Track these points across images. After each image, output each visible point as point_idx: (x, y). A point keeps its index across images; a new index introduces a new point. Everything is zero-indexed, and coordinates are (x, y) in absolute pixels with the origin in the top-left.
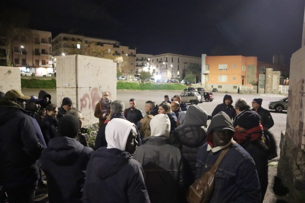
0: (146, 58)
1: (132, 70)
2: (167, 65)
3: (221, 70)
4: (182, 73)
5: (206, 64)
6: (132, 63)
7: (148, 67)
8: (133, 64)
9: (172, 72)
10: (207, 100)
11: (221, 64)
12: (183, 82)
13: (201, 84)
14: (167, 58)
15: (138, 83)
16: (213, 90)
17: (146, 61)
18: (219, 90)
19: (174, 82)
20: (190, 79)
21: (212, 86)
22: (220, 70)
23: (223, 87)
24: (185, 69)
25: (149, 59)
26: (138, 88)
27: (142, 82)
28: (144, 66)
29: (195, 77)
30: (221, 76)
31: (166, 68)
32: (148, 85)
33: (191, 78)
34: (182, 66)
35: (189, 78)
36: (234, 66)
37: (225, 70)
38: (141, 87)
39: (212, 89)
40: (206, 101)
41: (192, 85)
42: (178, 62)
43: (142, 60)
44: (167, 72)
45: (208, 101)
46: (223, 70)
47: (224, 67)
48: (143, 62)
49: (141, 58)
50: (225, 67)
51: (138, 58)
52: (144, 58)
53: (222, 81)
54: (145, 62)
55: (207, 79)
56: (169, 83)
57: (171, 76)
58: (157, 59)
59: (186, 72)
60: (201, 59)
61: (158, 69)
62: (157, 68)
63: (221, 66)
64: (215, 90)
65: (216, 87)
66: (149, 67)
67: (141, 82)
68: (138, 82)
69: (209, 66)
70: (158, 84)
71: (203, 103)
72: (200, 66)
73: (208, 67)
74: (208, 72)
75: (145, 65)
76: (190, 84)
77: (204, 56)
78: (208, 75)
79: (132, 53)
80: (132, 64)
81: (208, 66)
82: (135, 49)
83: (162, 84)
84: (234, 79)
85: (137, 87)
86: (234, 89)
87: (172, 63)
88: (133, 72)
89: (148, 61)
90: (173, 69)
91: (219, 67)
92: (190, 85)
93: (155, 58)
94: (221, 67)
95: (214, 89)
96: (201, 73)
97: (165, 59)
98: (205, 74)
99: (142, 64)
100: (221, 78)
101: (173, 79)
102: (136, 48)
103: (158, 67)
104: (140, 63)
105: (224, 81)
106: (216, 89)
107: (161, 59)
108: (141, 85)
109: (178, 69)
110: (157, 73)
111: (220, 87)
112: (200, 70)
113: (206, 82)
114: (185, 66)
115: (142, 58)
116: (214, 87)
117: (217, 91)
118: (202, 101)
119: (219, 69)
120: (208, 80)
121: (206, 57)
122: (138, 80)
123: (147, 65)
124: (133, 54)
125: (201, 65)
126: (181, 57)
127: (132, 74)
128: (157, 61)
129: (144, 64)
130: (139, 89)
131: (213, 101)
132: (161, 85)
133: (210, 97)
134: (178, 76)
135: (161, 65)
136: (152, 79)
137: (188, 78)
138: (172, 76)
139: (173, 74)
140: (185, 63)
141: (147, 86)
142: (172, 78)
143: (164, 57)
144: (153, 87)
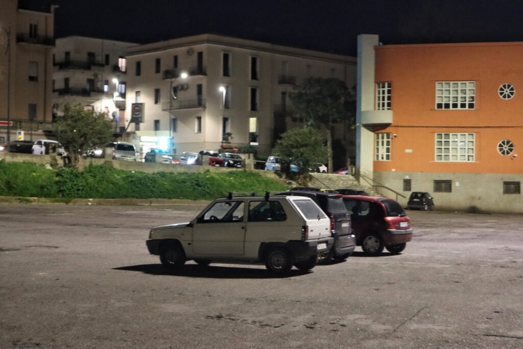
0: (107, 57)
1: (33, 109)
2: (200, 87)
3: (447, 106)
4: (269, 122)
5: (379, 82)
6: (33, 75)
7: (117, 97)
8: (41, 79)
9: (225, 120)
10: (371, 243)
11: (448, 80)
12: (271, 163)
13: (357, 175)
14: (200, 55)
15: (48, 167)
16: (411, 201)
17: (108, 68)
18: (439, 199)
19: (229, 165)
20: (302, 150)
21: (407, 184)
22: (440, 106)
23: (456, 185)
24: (284, 105)
25: (122, 63)
26: (42, 191)
27: (68, 160)
28: (101, 92)
29: (329, 144)
30: (447, 135)
31: (196, 102)
32: (95, 177)
33: (306, 145)
34: (271, 95)
35: (299, 145)
36: (507, 91)
37: (463, 106)
38: (57, 183)
39: (408, 194)
40: (366, 254)
41: (311, 178)
42: (254, 76)
43: (91, 63)
44: (199, 119)
45: (378, 253)
46: (455, 106)
47: (460, 95)
48: (96, 75)
49: (84, 57)
50: (464, 92)
51: (73, 56)
52: (100, 58)
53: (451, 160)
54: (103, 74)
55: (383, 151)
56: (202, 169)
57: (220, 138)
58: (158, 62)
59: (288, 120)
60: (355, 64)
61: (158, 107)
62: (156, 102)
63: (444, 92)
64: (420, 202)
65: (422, 185)
66: (120, 99)
67: (60, 162)
68: (48, 158)
69: (389, 92)
70: (150, 171)
71: (350, 260)
72: (350, 90)
73: (386, 95)
74: (386, 116)
75: (106, 88)
76: (303, 171)
77: (368, 44)
78: (388, 130)
79: (34, 29)
80: (32, 79)
81: (386, 89)
82: (48, 11)
83: (167, 170)
84: (506, 148)
85: (40, 182)
86: (507, 196)
87: (227, 79)
88: (40, 117)
89: (116, 69)
90: (226, 106)
91: (438, 94)
92: (305, 178)
93: (148, 57)
94: (445, 94)
95: (414, 195)
96: (355, 122)
97: (195, 57)
98: (376, 128)
99: (91, 82)
100: (447, 142)
101: (230, 149)
102: (53, 7)
103: (162, 100)
104: (79, 78)
105: (459, 160)
106: (424, 195)
107: (176, 58)
108: (58, 175)
109: (254, 107)
110: (157, 122)
111: (443, 186)
112: (351, 107)
113: (377, 165)
114: (284, 93)
115: (91, 55)
116: (416, 188)
117: (430, 203)
118: (341, 250)
119: (438, 101)
120: (385, 154)
121: (376, 49)
122: (47, 152)
123: (113, 88)
124: (41, 31)
125: (355, 88)
126: (268, 54)
127: (34, 125)
128: (158, 71)
129: (99, 85)
130: (47, 196)
131: (405, 253)
132: (163, 175)
133: (387, 224)
134: (253, 137)
135: (175, 90)
136: (121, 148)
137: (292, 146)
138: (226, 136)
139: (228, 130)
140: (283, 81)
141: (91, 180)
142: (223, 149)
143: (190, 53)
144: (121, 183)
